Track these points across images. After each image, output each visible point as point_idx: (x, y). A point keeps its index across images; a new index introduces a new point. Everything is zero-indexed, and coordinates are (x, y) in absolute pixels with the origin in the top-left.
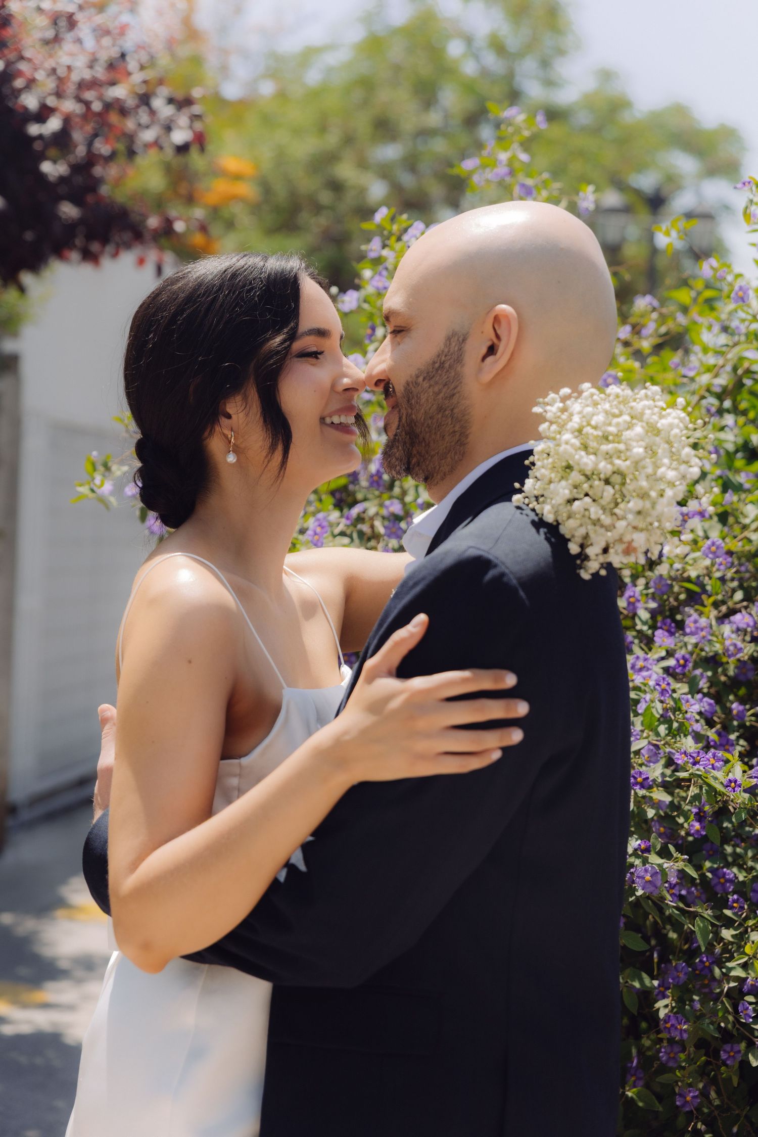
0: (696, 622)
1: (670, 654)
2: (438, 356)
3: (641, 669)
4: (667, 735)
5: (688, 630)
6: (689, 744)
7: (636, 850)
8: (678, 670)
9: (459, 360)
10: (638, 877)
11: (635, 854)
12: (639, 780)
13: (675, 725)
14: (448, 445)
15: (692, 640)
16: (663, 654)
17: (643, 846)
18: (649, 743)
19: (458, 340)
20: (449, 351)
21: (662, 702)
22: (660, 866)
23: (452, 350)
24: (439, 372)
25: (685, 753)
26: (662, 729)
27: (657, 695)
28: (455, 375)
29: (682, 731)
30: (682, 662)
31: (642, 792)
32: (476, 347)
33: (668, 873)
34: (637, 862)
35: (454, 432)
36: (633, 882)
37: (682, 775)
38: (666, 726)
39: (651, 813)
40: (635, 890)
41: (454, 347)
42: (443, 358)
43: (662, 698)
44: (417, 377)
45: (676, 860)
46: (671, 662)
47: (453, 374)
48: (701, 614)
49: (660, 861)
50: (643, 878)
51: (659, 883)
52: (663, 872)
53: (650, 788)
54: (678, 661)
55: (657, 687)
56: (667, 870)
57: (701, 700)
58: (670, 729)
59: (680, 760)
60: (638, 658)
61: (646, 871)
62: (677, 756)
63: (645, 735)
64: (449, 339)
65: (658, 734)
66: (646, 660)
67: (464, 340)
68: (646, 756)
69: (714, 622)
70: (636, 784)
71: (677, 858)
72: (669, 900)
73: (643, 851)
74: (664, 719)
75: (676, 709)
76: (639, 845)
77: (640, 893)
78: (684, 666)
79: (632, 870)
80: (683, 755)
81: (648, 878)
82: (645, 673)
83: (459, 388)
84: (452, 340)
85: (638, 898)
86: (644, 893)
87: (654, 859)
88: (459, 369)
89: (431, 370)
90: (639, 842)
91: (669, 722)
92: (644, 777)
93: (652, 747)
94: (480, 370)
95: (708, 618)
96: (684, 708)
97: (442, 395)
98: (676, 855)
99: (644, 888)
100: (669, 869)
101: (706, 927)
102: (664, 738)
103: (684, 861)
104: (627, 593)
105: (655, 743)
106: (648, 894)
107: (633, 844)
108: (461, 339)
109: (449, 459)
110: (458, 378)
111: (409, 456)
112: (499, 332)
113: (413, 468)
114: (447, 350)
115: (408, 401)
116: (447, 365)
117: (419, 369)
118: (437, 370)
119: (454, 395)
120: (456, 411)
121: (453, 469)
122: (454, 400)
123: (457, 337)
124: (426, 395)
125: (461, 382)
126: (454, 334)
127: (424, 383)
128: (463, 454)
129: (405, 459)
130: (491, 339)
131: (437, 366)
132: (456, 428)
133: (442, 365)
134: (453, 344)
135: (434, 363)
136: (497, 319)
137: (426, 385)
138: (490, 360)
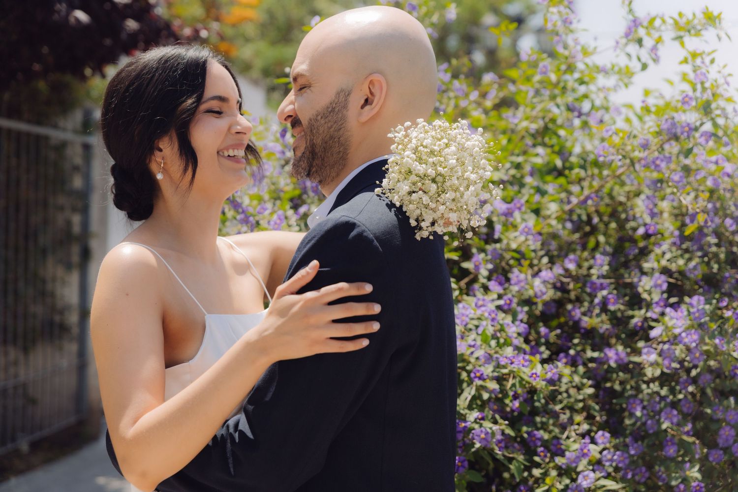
0: (517, 277)
1: (500, 297)
2: (331, 104)
3: (481, 306)
4: (496, 347)
5: (512, 282)
6: (509, 351)
7: (476, 419)
8: (506, 308)
9: (345, 106)
10: (477, 436)
11: (475, 422)
12: (478, 374)
13: (502, 341)
14: (335, 159)
15: (515, 288)
16: (495, 296)
17: (480, 417)
18: (486, 352)
19: (345, 94)
20: (338, 101)
21: (492, 326)
22: (491, 428)
23: (340, 101)
24: (332, 114)
25: (506, 357)
26: (493, 343)
27: (489, 322)
28: (342, 116)
29: (507, 343)
30: (508, 302)
31: (480, 383)
32: (356, 100)
33: (496, 433)
34: (476, 426)
35: (341, 153)
36: (474, 439)
37: (505, 371)
38: (496, 341)
39: (486, 396)
40: (474, 444)
41: (342, 99)
42: (334, 105)
43: (493, 323)
44: (317, 116)
45: (501, 425)
46: (501, 302)
47: (341, 116)
48: (521, 271)
49: (491, 425)
50: (479, 436)
51: (489, 439)
52: (493, 434)
53: (484, 380)
54: (505, 301)
55: (490, 316)
56: (495, 431)
57: (519, 325)
58: (498, 342)
59: (503, 362)
60: (479, 299)
61: (482, 431)
62: (501, 359)
63: (483, 347)
64: (338, 94)
65: (490, 346)
66: (484, 300)
67: (348, 95)
68: (483, 360)
69: (529, 277)
70: (476, 377)
71: (501, 423)
72: (497, 451)
73: (480, 420)
74: (494, 337)
75: (502, 330)
76: (478, 416)
77: (478, 445)
78: (510, 304)
79: (473, 431)
80: (505, 358)
81: (483, 436)
82: (483, 309)
83: (344, 124)
84: (340, 94)
85: (478, 449)
86: (481, 446)
87: (487, 424)
88: (345, 112)
89: (326, 112)
90: (478, 414)
91: (498, 339)
92: (481, 373)
93: (487, 355)
94: (360, 114)
95: (526, 274)
96: (506, 329)
97: (332, 130)
98: (500, 421)
99: (480, 442)
100: (497, 430)
101: (519, 466)
102: (494, 349)
103: (506, 425)
104: (474, 259)
105: (489, 352)
106: (483, 446)
107: (475, 415)
108: (346, 94)
109: (336, 168)
110: (344, 119)
111: (311, 166)
112: (373, 90)
113: (313, 174)
114: (337, 100)
115: (311, 131)
116: (337, 110)
117: (317, 111)
118: (330, 113)
119: (340, 129)
120: (341, 139)
121: (338, 175)
122: (341, 132)
123: (344, 93)
124: (323, 128)
125: (346, 121)
126: (342, 91)
127: (322, 120)
128: (344, 166)
129: (307, 169)
130: (367, 95)
131: (330, 110)
132: (341, 149)
133: (333, 109)
134: (342, 97)
135: (328, 108)
136: (371, 82)
137: (323, 121)
138: (367, 108)
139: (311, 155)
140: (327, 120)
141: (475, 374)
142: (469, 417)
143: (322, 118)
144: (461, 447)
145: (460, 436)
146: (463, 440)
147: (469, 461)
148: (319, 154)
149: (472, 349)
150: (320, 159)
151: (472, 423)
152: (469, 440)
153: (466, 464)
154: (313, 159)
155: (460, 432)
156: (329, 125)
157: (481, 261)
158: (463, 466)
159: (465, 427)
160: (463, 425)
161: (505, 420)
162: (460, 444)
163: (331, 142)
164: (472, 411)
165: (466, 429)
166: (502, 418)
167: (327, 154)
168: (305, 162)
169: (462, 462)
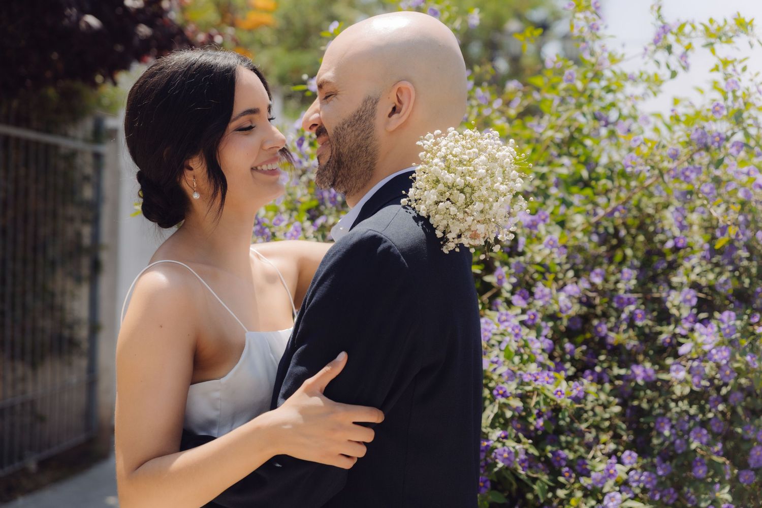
0: (542, 291)
1: (524, 312)
2: (358, 112)
3: (504, 321)
4: (520, 363)
5: (537, 296)
6: (533, 368)
7: (498, 438)
8: (530, 323)
9: (372, 115)
10: (499, 455)
11: (498, 440)
12: (501, 392)
13: (526, 357)
14: (362, 170)
15: (539, 303)
16: (519, 311)
17: (503, 435)
18: (509, 369)
21: (516, 341)
22: (514, 448)
23: (367, 108)
24: (359, 122)
25: (530, 374)
26: (517, 359)
27: (513, 338)
28: (369, 125)
29: (531, 360)
30: (532, 317)
31: (503, 400)
32: (384, 108)
33: (520, 452)
34: (499, 445)
35: (367, 161)
36: (496, 458)
37: (529, 388)
38: (520, 357)
39: (509, 414)
40: (495, 464)
42: (361, 114)
43: (516, 339)
44: (344, 124)
45: (524, 443)
46: (525, 317)
48: (545, 285)
49: (514, 444)
50: (501, 455)
51: (512, 458)
52: (516, 453)
53: (507, 397)
54: (529, 316)
55: (513, 332)
56: (519, 450)
57: (543, 341)
58: (522, 359)
59: (527, 378)
60: (502, 314)
61: (504, 451)
62: (525, 376)
63: (507, 363)
64: (365, 102)
65: (513, 363)
66: (507, 315)
67: (376, 103)
68: (506, 377)
69: (554, 291)
70: (498, 394)
72: (521, 471)
73: (503, 438)
74: (518, 353)
75: (525, 346)
76: (501, 434)
77: (500, 465)
78: (534, 320)
79: (496, 451)
80: (529, 376)
81: (506, 455)
82: (506, 324)
83: (371, 133)
84: (367, 102)
85: (501, 469)
86: (504, 466)
87: (511, 443)
88: (372, 120)
89: (353, 120)
90: (501, 432)
91: (521, 355)
92: (504, 390)
93: (510, 371)
94: (387, 123)
95: (551, 288)
96: (531, 345)
97: (360, 137)
98: (524, 440)
99: (503, 462)
100: (520, 449)
101: (543, 486)
102: (518, 365)
103: (530, 444)
104: (497, 273)
105: (513, 368)
106: (506, 466)
107: (498, 433)
108: (374, 102)
109: (362, 179)
110: (371, 127)
111: (336, 176)
112: (401, 98)
113: (338, 185)
114: (364, 108)
115: (337, 140)
116: (364, 118)
117: (344, 119)
118: (357, 121)
119: (368, 138)
120: (369, 148)
121: (364, 186)
122: (368, 141)
123: (371, 101)
124: (350, 136)
125: (373, 130)
126: (369, 98)
127: (349, 128)
128: (371, 176)
129: (332, 178)
130: (395, 103)
131: (357, 118)
132: (369, 159)
133: (360, 118)
134: (369, 105)
135: (355, 116)
136: (399, 90)
137: (349, 130)
138: (395, 116)
139: (337, 164)
140: (354, 128)
141: (498, 391)
142: (491, 436)
143: (348, 126)
144: (483, 467)
145: (482, 456)
146: (485, 459)
147: (492, 481)
148: (345, 164)
149: (495, 366)
150: (346, 169)
151: (495, 442)
152: (492, 459)
153: (488, 484)
154: (339, 168)
155: (483, 451)
156: (357, 133)
157: (504, 274)
158: (485, 487)
159: (488, 446)
160: (486, 443)
161: (528, 439)
162: (482, 463)
163: (358, 151)
164: (495, 430)
165: (489, 448)
166: (525, 436)
167: (353, 164)
168: (331, 171)
169: (485, 482)
